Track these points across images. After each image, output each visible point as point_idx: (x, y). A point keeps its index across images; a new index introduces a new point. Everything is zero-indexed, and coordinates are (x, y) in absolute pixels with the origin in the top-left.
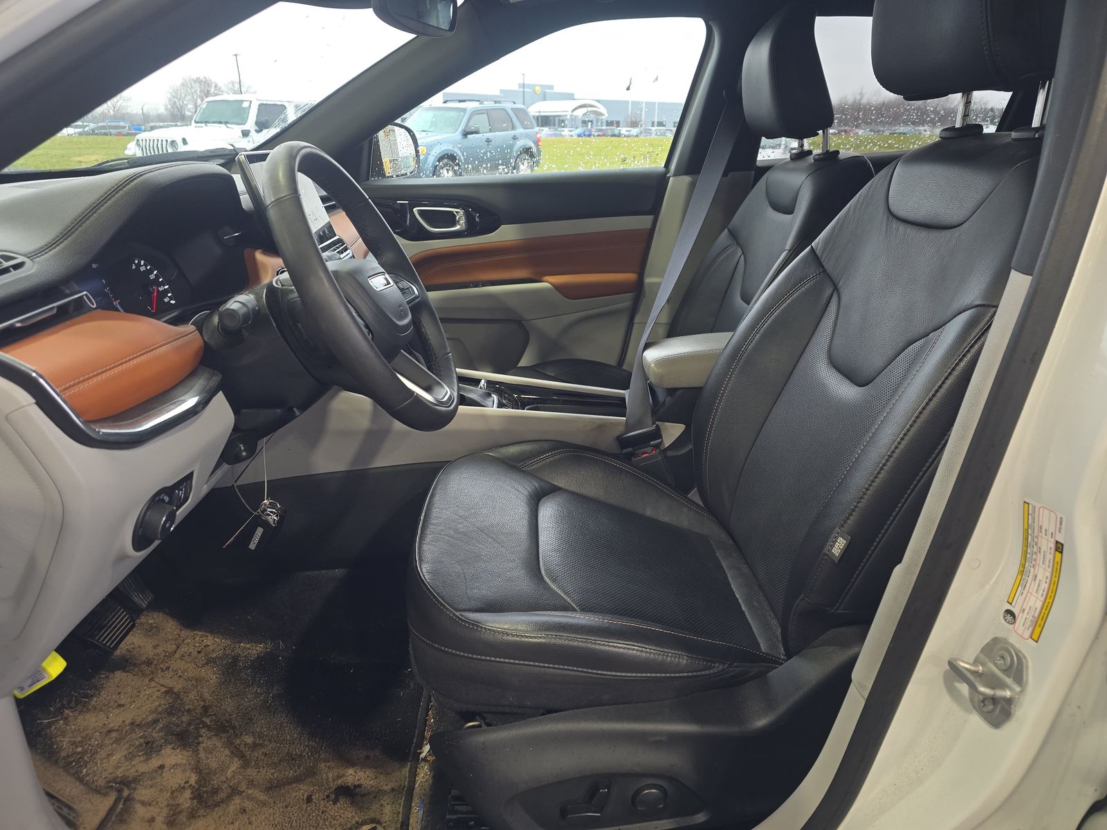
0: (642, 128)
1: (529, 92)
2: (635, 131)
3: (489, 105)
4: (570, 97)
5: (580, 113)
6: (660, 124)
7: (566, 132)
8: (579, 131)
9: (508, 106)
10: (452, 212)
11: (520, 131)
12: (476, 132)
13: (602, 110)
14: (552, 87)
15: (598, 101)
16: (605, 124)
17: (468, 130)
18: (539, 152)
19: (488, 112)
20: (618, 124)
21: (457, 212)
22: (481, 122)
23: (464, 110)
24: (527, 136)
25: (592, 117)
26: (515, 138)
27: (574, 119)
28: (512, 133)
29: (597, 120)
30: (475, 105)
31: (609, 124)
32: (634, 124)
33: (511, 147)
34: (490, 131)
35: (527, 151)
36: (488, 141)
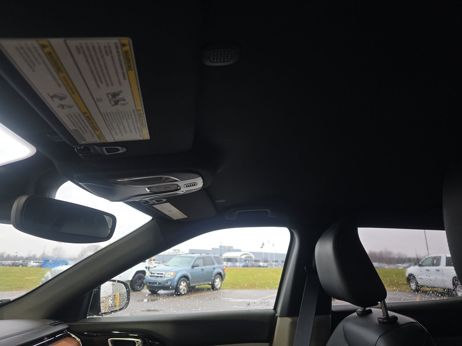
0: (269, 263)
1: (223, 249)
2: (266, 264)
3: (204, 255)
4: (239, 251)
5: (243, 257)
6: (276, 261)
7: (238, 264)
8: (243, 264)
9: (212, 255)
10: (134, 341)
11: (216, 265)
12: (198, 266)
13: (252, 256)
14: (232, 247)
15: (251, 252)
16: (253, 261)
17: (194, 266)
18: (225, 274)
19: (203, 258)
20: (259, 261)
21: (137, 341)
22: (200, 262)
23: (193, 257)
24: (219, 268)
25: (249, 259)
26: (214, 268)
27: (241, 259)
28: (213, 266)
29: (250, 260)
30: (198, 255)
31: (255, 261)
32: (266, 261)
33: (213, 272)
34: (204, 265)
35: (220, 274)
36: (203, 270)
